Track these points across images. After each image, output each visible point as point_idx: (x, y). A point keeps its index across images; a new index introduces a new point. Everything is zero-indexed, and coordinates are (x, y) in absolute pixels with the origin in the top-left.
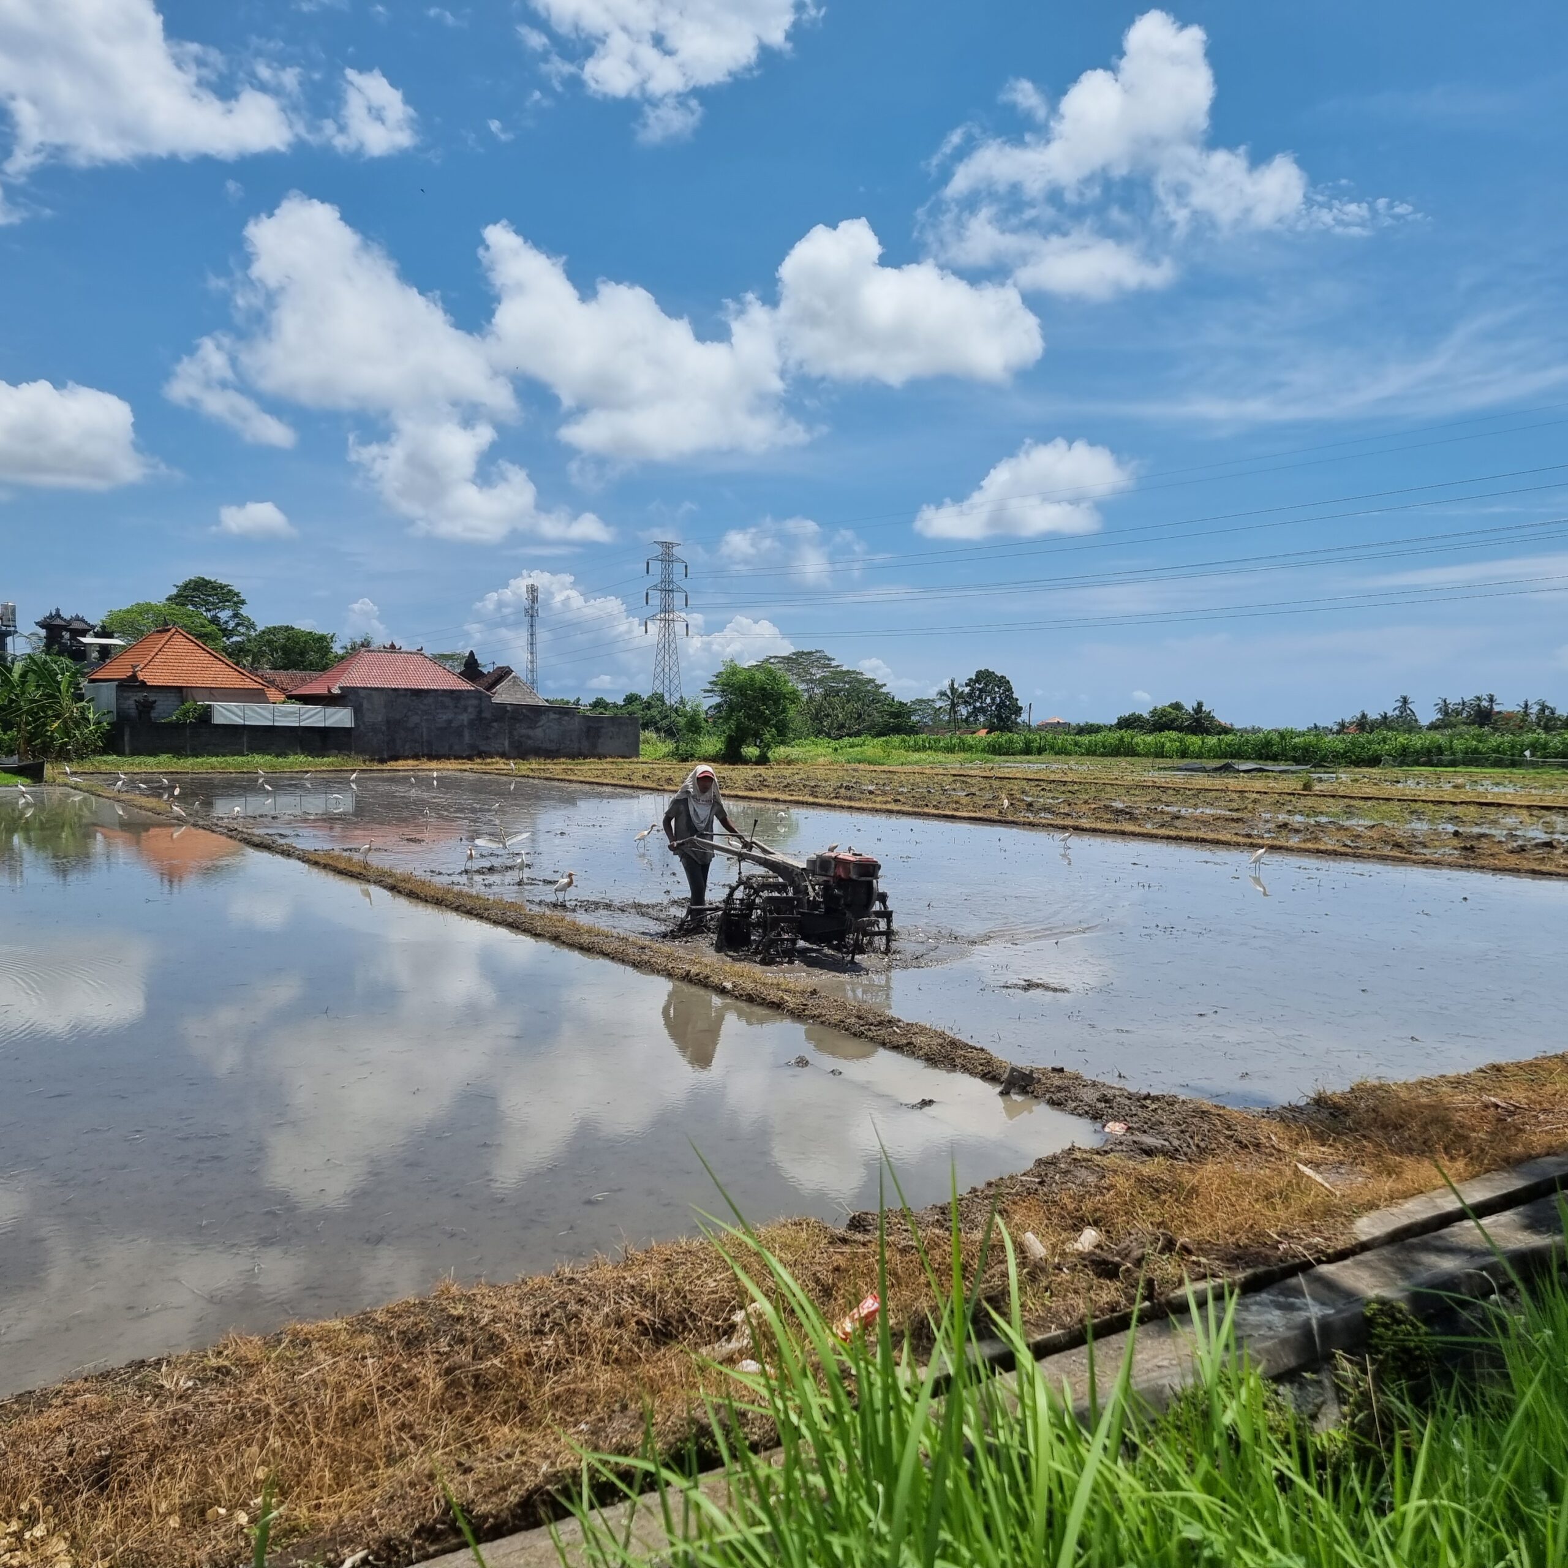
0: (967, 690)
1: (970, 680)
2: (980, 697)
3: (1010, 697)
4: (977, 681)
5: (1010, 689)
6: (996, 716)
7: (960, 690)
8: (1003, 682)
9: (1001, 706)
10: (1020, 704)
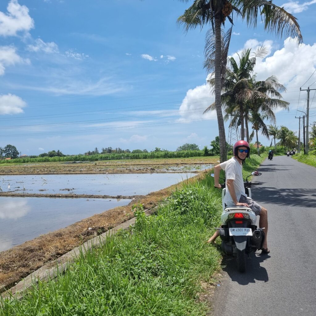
0: (5, 149)
1: (6, 147)
2: (8, 151)
3: (16, 151)
4: (7, 147)
5: (16, 149)
6: (13, 155)
7: (3, 149)
8: (14, 147)
9: (14, 153)
10: (18, 152)
